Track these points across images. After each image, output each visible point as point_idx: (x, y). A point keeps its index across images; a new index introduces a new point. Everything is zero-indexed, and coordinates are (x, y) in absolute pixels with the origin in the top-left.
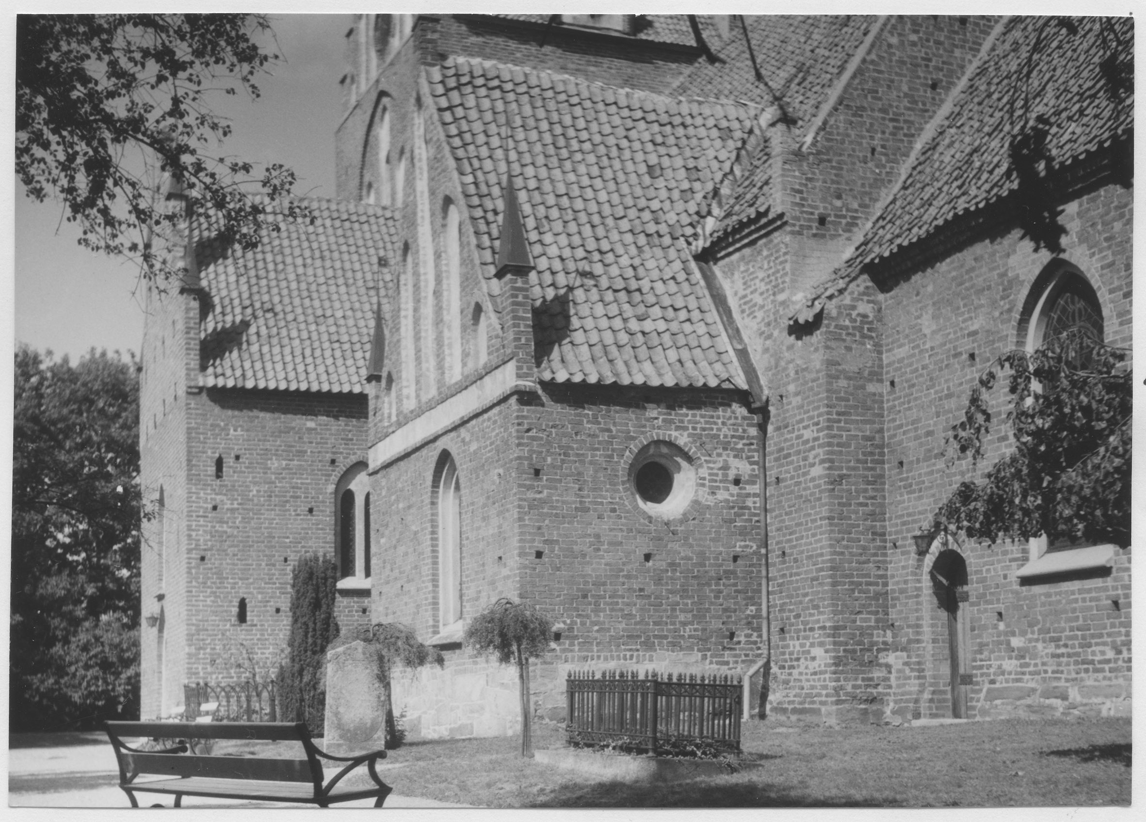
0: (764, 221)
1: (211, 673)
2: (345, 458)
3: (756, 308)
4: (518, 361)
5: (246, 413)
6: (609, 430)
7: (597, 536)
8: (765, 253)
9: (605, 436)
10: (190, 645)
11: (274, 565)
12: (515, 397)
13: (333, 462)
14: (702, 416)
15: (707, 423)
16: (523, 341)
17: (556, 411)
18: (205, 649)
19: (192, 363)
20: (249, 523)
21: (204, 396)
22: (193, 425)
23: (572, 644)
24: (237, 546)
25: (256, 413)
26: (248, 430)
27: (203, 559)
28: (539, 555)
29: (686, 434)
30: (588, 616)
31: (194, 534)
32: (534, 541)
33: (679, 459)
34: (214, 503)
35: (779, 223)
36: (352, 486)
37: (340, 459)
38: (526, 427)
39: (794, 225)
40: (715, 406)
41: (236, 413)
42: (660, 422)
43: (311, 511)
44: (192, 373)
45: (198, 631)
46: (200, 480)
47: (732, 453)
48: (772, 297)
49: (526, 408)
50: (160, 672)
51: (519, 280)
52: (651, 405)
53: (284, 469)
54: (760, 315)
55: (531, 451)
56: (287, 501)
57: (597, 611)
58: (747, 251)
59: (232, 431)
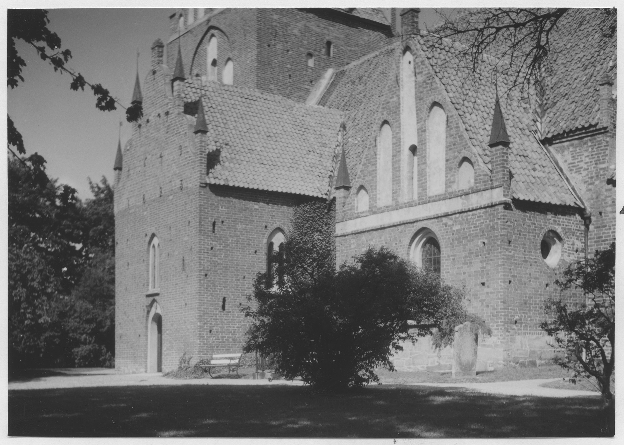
0: (592, 129)
1: (210, 337)
2: (272, 225)
3: (582, 170)
4: (504, 188)
5: (227, 199)
6: (535, 224)
7: (530, 274)
8: (590, 144)
9: (533, 227)
10: (200, 322)
11: (239, 280)
12: (503, 206)
13: (266, 227)
14: (566, 219)
15: (568, 222)
16: (506, 179)
17: (517, 213)
18: (207, 324)
19: (203, 170)
20: (227, 257)
21: (208, 188)
22: (202, 204)
23: (521, 326)
24: (221, 269)
25: (232, 199)
26: (228, 208)
27: (206, 275)
28: (510, 282)
29: (560, 227)
30: (527, 313)
31: (202, 262)
32: (508, 276)
33: (555, 239)
34: (212, 246)
35: (603, 131)
36: (274, 240)
37: (269, 225)
38: (506, 220)
39: (611, 133)
40: (570, 214)
41: (223, 198)
42: (552, 221)
43: (256, 252)
44: (203, 176)
45: (204, 314)
46: (206, 233)
47: (575, 237)
48: (594, 165)
49: (506, 211)
50: (147, 336)
51: (505, 149)
52: (549, 213)
53: (244, 229)
54: (584, 173)
55: (508, 232)
56: (245, 247)
57: (530, 310)
58: (576, 142)
59: (220, 208)
